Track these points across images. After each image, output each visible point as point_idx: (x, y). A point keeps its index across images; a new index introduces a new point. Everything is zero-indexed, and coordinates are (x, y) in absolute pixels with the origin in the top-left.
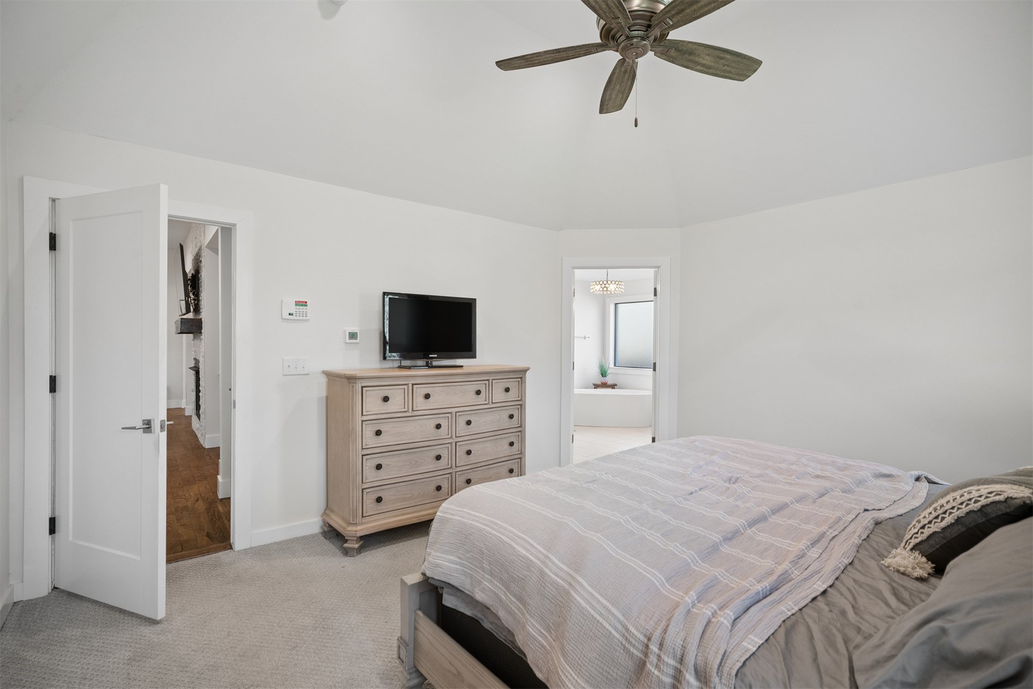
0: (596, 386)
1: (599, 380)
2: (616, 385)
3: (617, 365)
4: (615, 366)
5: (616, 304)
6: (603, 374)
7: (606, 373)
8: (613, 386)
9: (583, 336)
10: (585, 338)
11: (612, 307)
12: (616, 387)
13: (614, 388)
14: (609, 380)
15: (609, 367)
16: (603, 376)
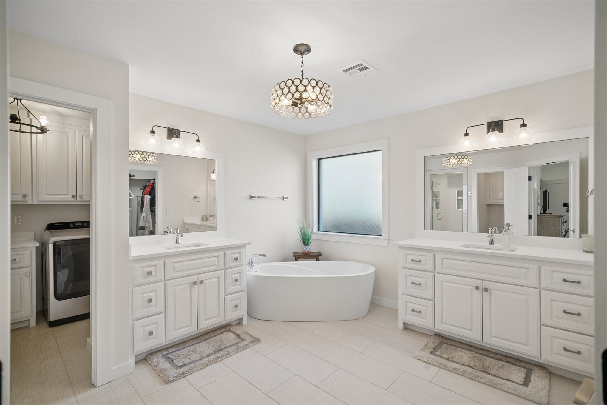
0: (297, 257)
1: (300, 249)
2: (321, 255)
3: (321, 230)
4: (319, 231)
5: (319, 159)
6: (306, 241)
7: (309, 241)
8: (317, 256)
9: (281, 196)
10: (283, 199)
11: (315, 163)
12: (320, 257)
13: (319, 260)
14: (313, 248)
15: (312, 233)
16: (305, 245)
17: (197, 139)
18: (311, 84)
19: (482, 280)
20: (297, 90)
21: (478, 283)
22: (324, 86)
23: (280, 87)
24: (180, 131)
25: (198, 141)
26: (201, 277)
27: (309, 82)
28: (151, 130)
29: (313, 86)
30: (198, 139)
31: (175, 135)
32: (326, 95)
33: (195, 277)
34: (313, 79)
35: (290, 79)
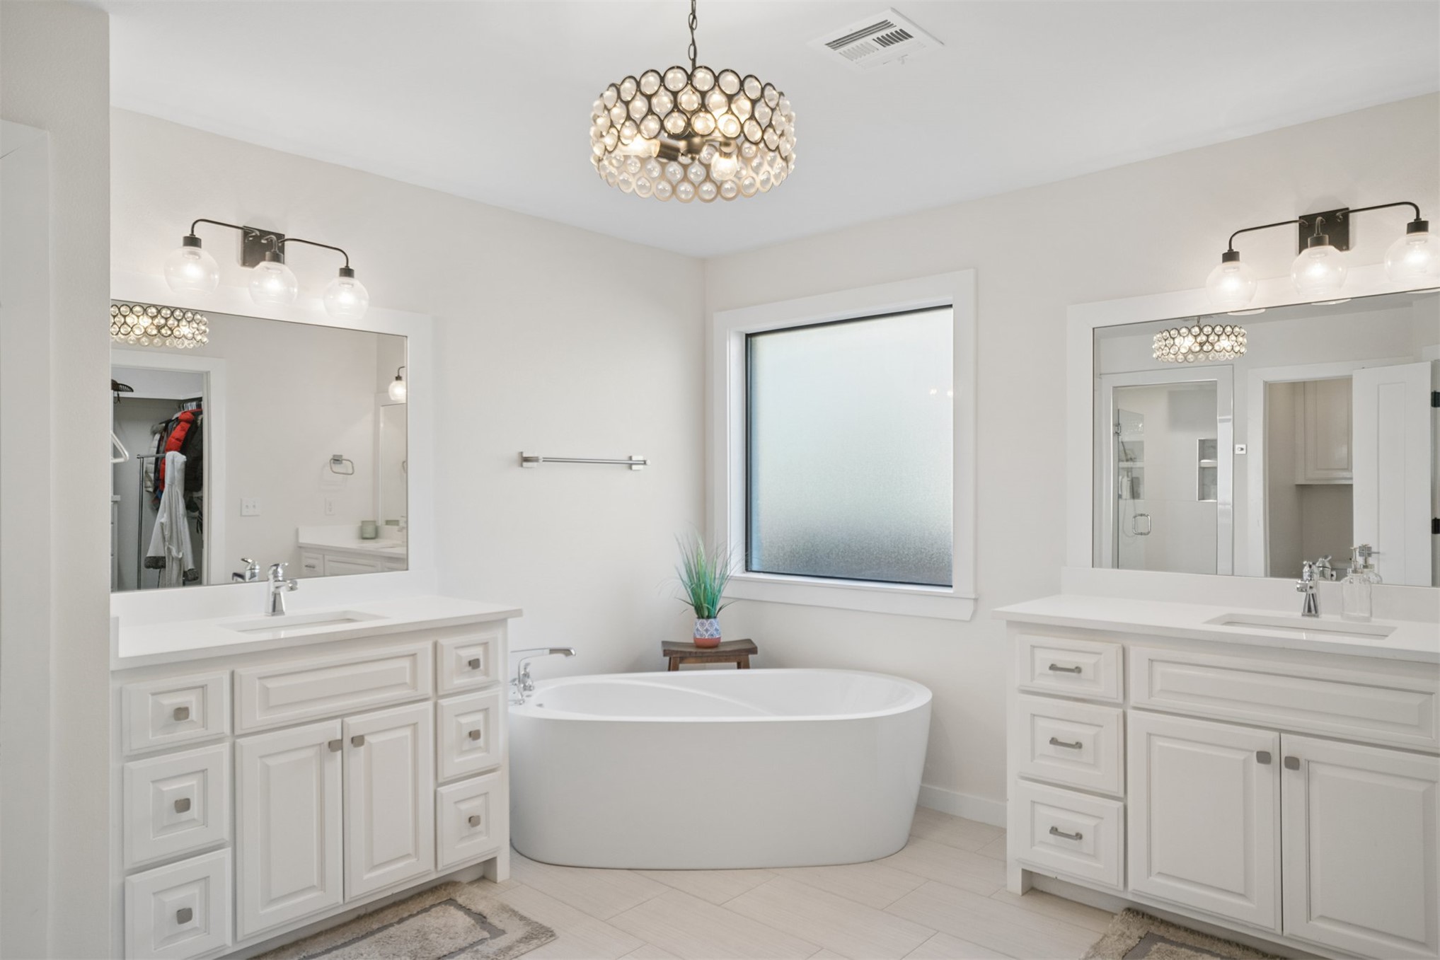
0: (676, 657)
1: (687, 630)
2: (754, 650)
3: (755, 568)
4: (747, 570)
5: (749, 336)
6: (704, 606)
7: (713, 604)
8: (742, 655)
9: (624, 457)
10: (630, 466)
11: (734, 349)
12: (751, 657)
13: (747, 666)
14: (727, 628)
15: (724, 578)
16: (701, 616)
17: (343, 266)
18: (723, 89)
19: (1281, 731)
20: (676, 107)
21: (1266, 740)
22: (766, 93)
23: (619, 96)
24: (286, 237)
25: (347, 272)
26: (356, 724)
27: (716, 78)
28: (188, 234)
29: (728, 92)
30: (347, 266)
31: (268, 253)
32: (770, 125)
33: (337, 723)
34: (727, 70)
35: (653, 71)
